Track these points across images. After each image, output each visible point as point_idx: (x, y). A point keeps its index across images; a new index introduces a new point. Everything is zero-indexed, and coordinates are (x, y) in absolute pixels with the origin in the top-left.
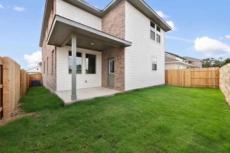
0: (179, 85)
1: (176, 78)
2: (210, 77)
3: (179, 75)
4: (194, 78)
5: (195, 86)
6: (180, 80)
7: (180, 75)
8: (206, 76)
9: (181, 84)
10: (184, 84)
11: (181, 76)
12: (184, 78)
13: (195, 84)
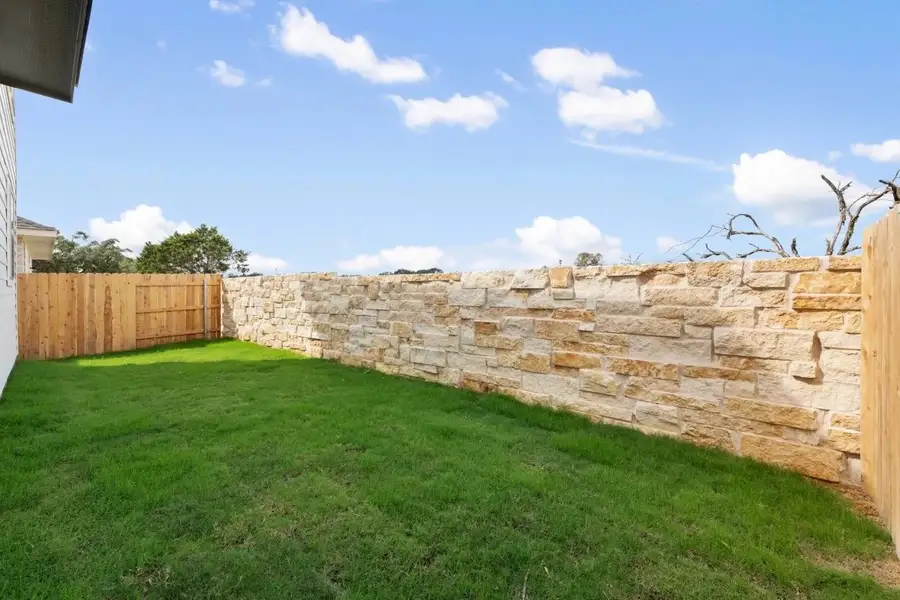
0: (81, 348)
1: (63, 318)
2: (198, 304)
3: (81, 302)
4: (147, 310)
5: (153, 343)
6: (87, 325)
7: (87, 303)
8: (188, 304)
9: (92, 345)
10: (108, 342)
11: (90, 308)
12: (108, 315)
13: (152, 334)
